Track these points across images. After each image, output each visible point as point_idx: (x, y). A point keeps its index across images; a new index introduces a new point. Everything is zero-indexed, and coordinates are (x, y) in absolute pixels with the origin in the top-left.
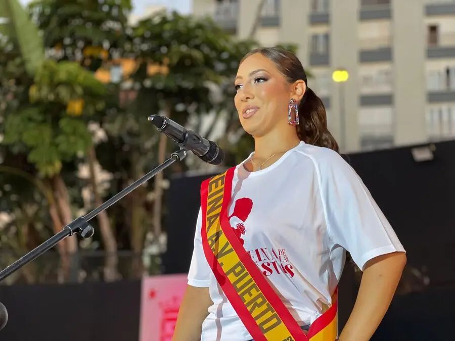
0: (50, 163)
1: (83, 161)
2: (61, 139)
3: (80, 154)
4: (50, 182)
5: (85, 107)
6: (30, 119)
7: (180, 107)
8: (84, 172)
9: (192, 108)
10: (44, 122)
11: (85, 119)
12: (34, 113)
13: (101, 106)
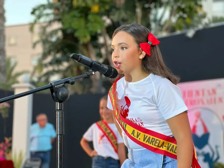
0: (85, 37)
1: (100, 35)
2: (89, 25)
3: (99, 31)
4: (86, 46)
5: (100, 8)
6: (74, 16)
7: (147, 6)
8: (101, 40)
9: (152, 5)
10: (81, 17)
11: (100, 14)
12: (76, 13)
13: (107, 7)
